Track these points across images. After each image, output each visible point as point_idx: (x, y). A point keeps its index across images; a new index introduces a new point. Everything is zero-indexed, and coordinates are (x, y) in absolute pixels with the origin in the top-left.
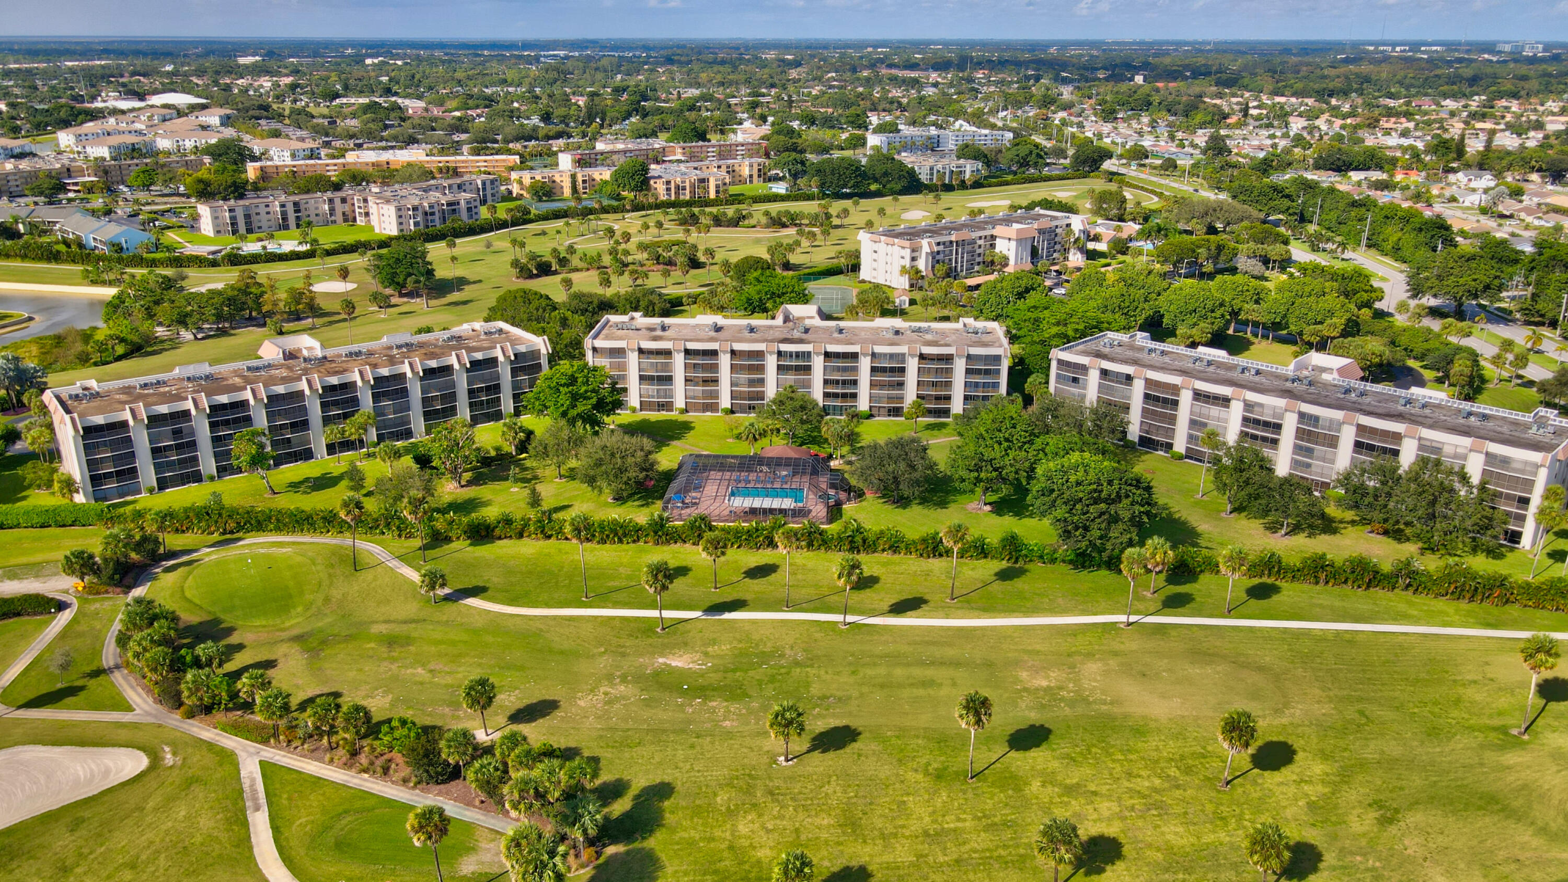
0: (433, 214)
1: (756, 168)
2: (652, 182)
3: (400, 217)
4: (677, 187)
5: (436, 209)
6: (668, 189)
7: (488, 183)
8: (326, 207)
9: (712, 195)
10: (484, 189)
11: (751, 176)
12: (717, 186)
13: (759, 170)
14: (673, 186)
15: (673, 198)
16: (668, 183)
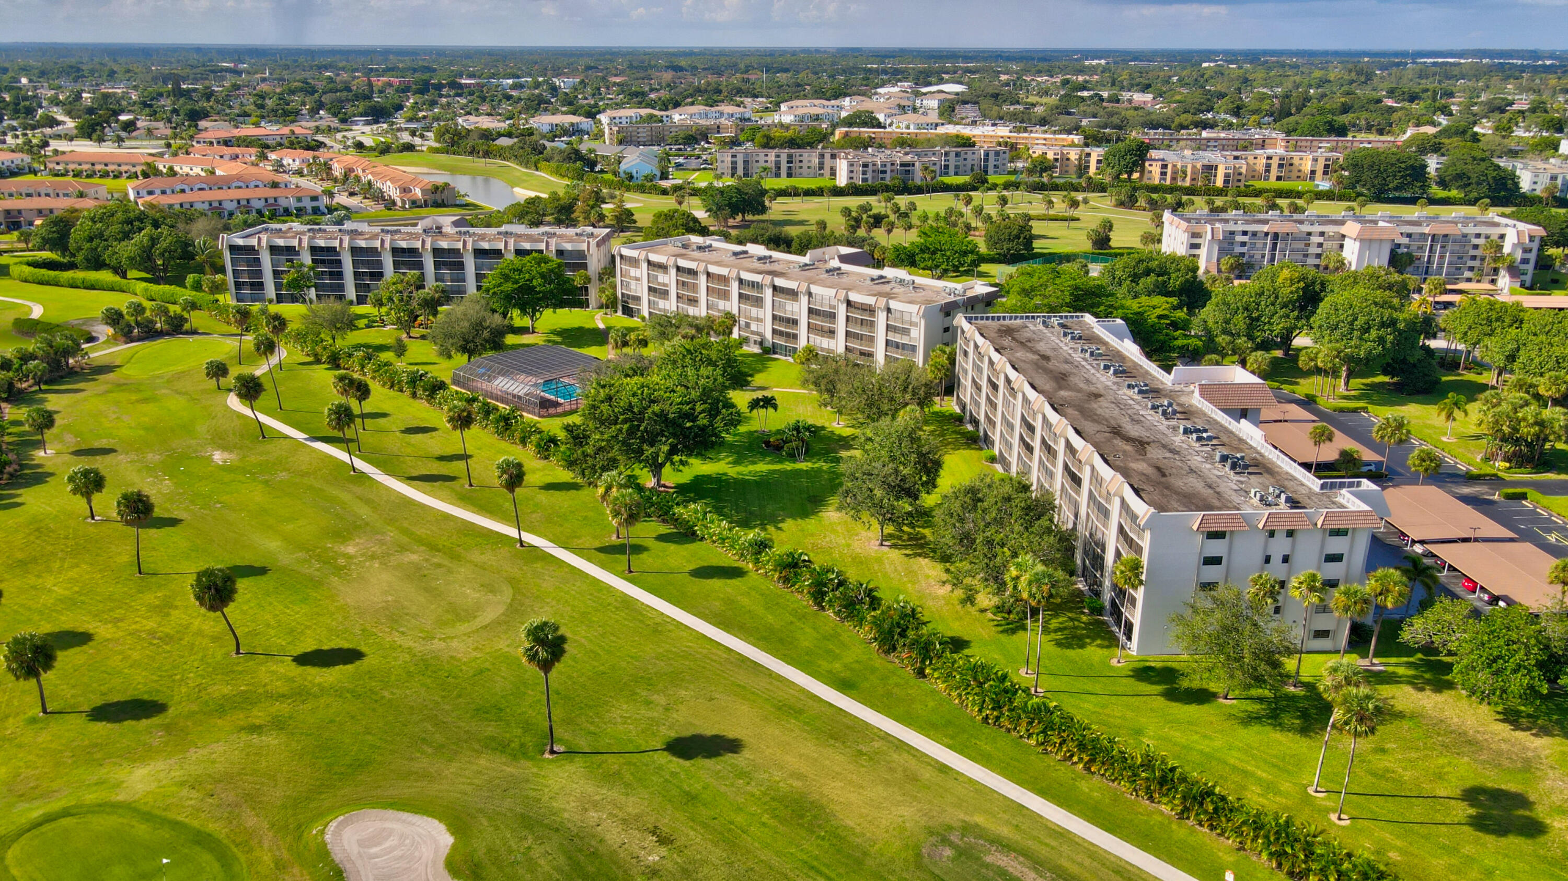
0: (885, 172)
1: (1321, 163)
2: (1147, 164)
3: (852, 172)
4: (1175, 173)
5: (888, 168)
6: (1163, 174)
7: (992, 155)
8: (817, 160)
9: (1219, 183)
10: (986, 160)
11: (1313, 172)
12: (1227, 175)
13: (1326, 166)
14: (1169, 170)
15: (1168, 182)
16: (1165, 166)
